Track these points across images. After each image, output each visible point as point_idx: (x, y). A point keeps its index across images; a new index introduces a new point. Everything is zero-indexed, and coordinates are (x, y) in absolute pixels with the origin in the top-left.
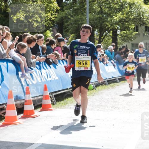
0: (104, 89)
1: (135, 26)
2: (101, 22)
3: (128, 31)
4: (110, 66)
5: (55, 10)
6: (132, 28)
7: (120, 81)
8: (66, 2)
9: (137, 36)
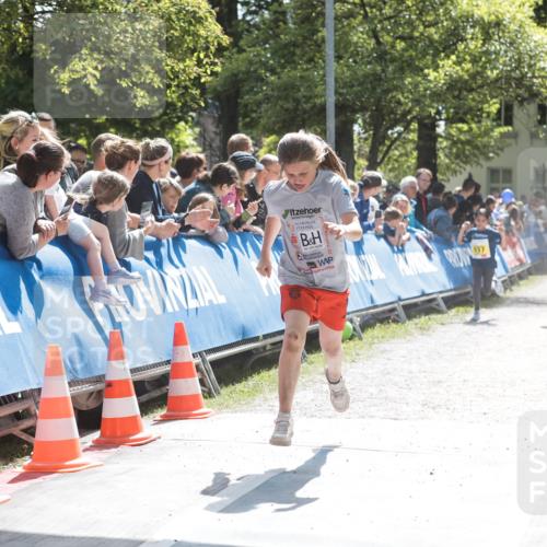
0: (393, 337)
1: (501, 104)
2: (379, 91)
3: (476, 123)
4: (414, 251)
5: (213, 49)
6: (489, 114)
7: (449, 308)
8: (248, 18)
9: (508, 141)
